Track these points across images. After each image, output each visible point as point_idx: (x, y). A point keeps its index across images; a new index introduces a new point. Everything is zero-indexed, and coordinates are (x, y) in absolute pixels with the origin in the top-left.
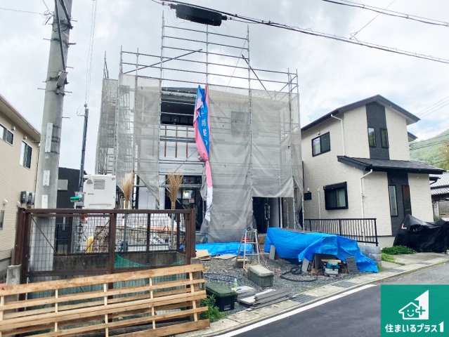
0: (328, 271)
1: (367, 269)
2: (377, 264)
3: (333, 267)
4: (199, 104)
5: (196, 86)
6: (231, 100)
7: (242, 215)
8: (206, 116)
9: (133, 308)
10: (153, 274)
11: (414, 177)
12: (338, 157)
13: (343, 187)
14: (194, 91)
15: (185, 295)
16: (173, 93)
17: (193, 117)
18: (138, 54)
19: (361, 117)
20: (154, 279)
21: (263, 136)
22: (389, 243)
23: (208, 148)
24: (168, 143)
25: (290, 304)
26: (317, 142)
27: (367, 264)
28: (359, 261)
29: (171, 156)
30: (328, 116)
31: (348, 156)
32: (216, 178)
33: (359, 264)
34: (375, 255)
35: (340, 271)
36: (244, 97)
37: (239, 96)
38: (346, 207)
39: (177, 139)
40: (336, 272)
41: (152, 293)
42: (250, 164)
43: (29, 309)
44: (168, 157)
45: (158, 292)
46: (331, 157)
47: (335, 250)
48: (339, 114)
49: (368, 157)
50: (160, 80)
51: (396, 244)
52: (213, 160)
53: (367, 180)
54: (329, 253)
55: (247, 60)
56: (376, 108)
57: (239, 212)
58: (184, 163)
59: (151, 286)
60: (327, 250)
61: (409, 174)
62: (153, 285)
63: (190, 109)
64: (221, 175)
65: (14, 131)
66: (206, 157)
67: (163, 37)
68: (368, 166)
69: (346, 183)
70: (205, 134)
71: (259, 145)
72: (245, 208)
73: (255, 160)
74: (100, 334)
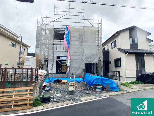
0: (97, 90)
1: (115, 90)
2: (119, 88)
3: (99, 89)
4: (66, 32)
5: (65, 27)
6: (78, 31)
7: (80, 69)
8: (68, 36)
10: (15, 89)
12: (118, 49)
15: (26, 97)
16: (58, 29)
17: (64, 37)
18: (46, 18)
19: (127, 34)
20: (15, 91)
21: (90, 42)
23: (69, 47)
24: (57, 46)
27: (114, 88)
28: (111, 87)
30: (114, 35)
31: (121, 48)
32: (71, 56)
33: (110, 88)
34: (119, 85)
35: (102, 91)
36: (81, 29)
37: (79, 29)
39: (60, 45)
40: (100, 90)
41: (14, 96)
42: (83, 52)
44: (58, 50)
47: (100, 83)
49: (129, 48)
50: (54, 25)
52: (70, 51)
55: (83, 16)
58: (61, 52)
60: (97, 83)
61: (145, 55)
62: (15, 93)
63: (63, 34)
64: (73, 56)
65: (16, 44)
66: (68, 50)
67: (55, 11)
68: (126, 52)
69: (120, 58)
70: (68, 42)
71: (86, 45)
72: (81, 67)
73: (85, 51)
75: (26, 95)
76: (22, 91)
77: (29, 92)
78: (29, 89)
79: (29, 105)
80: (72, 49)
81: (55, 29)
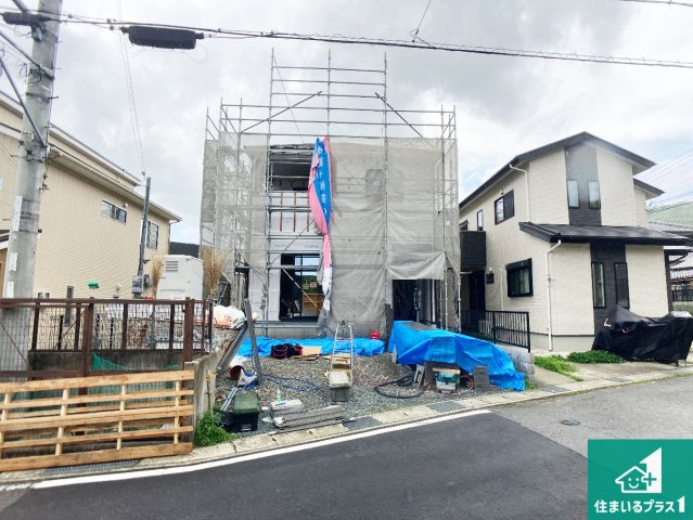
0: (440, 385)
1: (509, 384)
2: (526, 377)
3: (447, 380)
4: (315, 162)
5: (313, 141)
7: (372, 304)
8: (325, 177)
10: (127, 379)
11: (635, 250)
12: (520, 224)
13: (527, 266)
14: (310, 147)
17: (308, 179)
18: (241, 106)
19: (557, 166)
20: (127, 386)
21: (409, 200)
23: (328, 218)
24: (285, 214)
26: (500, 206)
27: (507, 377)
28: (496, 373)
29: (288, 230)
30: (506, 168)
31: (533, 222)
32: (337, 255)
33: (492, 377)
34: (526, 365)
35: (459, 387)
36: (374, 148)
38: (531, 294)
39: (295, 209)
40: (451, 387)
41: (122, 404)
42: (385, 236)
44: (284, 232)
45: (129, 404)
46: (513, 222)
47: (451, 356)
48: (520, 163)
49: (566, 221)
50: (269, 135)
52: (333, 233)
53: (557, 256)
54: (442, 360)
55: (384, 99)
57: (369, 299)
58: (299, 237)
59: (123, 395)
60: (439, 356)
61: (627, 246)
62: (127, 393)
63: (305, 170)
64: (344, 252)
65: (128, 208)
66: (325, 230)
67: (272, 81)
68: (554, 237)
69: (530, 261)
70: (324, 200)
71: (397, 211)
72: (375, 295)
73: (391, 232)
74: (49, 450)
75: (168, 403)
76: (152, 386)
77: (177, 391)
78: (181, 379)
79: (179, 438)
80: (339, 229)
81: (274, 151)
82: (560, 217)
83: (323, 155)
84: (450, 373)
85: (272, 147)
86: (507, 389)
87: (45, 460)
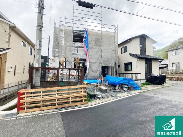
0: (124, 89)
1: (137, 89)
2: (140, 87)
3: (126, 88)
4: (85, 35)
5: (84, 30)
6: (95, 34)
7: (98, 71)
8: (87, 39)
9: (65, 97)
10: (71, 87)
11: (154, 61)
12: (130, 54)
14: (83, 31)
15: (80, 94)
16: (77, 32)
17: (83, 40)
18: (65, 19)
19: (138, 41)
20: (71, 89)
22: (144, 81)
23: (88, 50)
24: (75, 48)
25: (112, 98)
26: (123, 49)
27: (136, 87)
28: (134, 86)
29: (76, 52)
30: (127, 41)
31: (133, 54)
32: (90, 59)
33: (134, 87)
34: (139, 85)
35: (128, 89)
36: (100, 33)
37: (98, 33)
38: (131, 70)
39: (78, 47)
40: (127, 89)
41: (70, 93)
42: (101, 55)
43: (34, 96)
44: (75, 53)
46: (127, 54)
47: (127, 83)
48: (131, 40)
49: (139, 54)
50: (73, 27)
51: (146, 82)
52: (89, 54)
53: (139, 62)
55: (101, 21)
56: (143, 38)
57: (97, 70)
58: (81, 54)
60: (124, 83)
61: (152, 60)
62: (71, 91)
63: (82, 37)
64: (92, 59)
66: (87, 53)
67: (74, 13)
68: (138, 57)
69: (131, 62)
70: (87, 45)
71: (104, 49)
72: (99, 69)
73: (103, 54)
74: (55, 104)
75: (81, 92)
78: (83, 87)
80: (90, 53)
81: (74, 31)
82: (138, 53)
83: (87, 34)
84: (127, 86)
85: (74, 30)
86: (136, 90)
87: (54, 107)
